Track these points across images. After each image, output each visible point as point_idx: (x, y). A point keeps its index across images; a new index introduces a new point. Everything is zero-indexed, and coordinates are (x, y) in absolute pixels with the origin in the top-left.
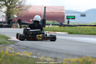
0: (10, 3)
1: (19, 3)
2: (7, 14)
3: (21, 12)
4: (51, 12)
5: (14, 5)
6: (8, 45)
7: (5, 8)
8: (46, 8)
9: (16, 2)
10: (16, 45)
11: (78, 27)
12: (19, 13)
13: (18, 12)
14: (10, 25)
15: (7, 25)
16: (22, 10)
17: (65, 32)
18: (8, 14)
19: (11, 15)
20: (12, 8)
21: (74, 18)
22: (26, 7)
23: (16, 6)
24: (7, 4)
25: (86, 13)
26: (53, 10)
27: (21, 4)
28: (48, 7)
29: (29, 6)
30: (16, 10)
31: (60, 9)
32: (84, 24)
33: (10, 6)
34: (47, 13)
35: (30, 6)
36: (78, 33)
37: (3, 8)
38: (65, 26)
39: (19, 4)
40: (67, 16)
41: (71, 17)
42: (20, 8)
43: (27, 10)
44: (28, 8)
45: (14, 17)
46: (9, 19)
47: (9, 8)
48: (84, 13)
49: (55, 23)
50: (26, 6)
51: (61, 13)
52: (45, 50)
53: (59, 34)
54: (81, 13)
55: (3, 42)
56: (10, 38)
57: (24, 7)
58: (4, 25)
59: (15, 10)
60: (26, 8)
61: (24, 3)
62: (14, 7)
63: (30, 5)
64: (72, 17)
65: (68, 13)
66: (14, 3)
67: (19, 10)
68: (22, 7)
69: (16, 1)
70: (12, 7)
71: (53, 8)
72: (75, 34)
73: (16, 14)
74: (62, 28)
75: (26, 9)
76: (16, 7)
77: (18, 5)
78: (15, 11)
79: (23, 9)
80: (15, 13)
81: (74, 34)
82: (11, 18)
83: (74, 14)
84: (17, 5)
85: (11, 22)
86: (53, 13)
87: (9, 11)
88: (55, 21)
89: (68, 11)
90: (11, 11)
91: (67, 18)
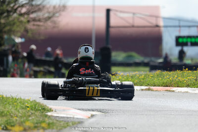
3: (34, 25)
4: (127, 24)
5: (12, 5)
12: (31, 29)
13: (25, 28)
14: (1, 69)
16: (39, 20)
19: (6, 36)
20: (5, 14)
22: (51, 10)
23: (19, 9)
26: (133, 18)
27: (34, 3)
28: (117, 11)
29: (59, 6)
30: (21, 22)
34: (113, 27)
41: (189, 40)
44: (57, 15)
50: (50, 7)
51: (157, 29)
53: (181, 92)
57: (45, 10)
60: (50, 15)
63: (62, 4)
64: (193, 40)
65: (180, 26)
67: (28, 21)
68: (40, 10)
70: (8, 12)
71: (134, 14)
75: (49, 18)
76: (18, 12)
77: (26, 4)
78: (18, 24)
79: (41, 17)
80: (18, 29)
84: (23, 6)
86: (133, 26)
88: (134, 54)
89: (179, 20)
90: (4, 24)
91: (178, 44)
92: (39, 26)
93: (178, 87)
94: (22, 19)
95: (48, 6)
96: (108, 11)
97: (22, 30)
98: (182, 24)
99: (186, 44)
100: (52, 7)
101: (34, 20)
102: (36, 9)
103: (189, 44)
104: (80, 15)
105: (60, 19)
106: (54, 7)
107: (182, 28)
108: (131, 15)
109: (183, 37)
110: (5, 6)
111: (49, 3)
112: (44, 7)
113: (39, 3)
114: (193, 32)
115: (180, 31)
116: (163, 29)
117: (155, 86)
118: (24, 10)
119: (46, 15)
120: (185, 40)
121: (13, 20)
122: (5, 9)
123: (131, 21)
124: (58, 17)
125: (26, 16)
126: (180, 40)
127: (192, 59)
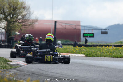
0: (10, 17)
1: (22, 16)
2: (6, 30)
3: (24, 27)
4: (63, 28)
5: (15, 19)
6: (8, 70)
7: (4, 22)
8: (57, 24)
9: (19, 16)
10: (18, 70)
11: (98, 47)
12: (23, 29)
13: (21, 28)
14: (10, 45)
15: (7, 45)
16: (26, 25)
17: (81, 54)
18: (9, 31)
19: (12, 32)
20: (12, 23)
21: (92, 36)
23: (18, 21)
24: (7, 17)
25: (108, 30)
26: (66, 25)
27: (24, 18)
28: (59, 22)
30: (19, 26)
31: (75, 24)
32: (106, 44)
33: (11, 20)
34: (57, 29)
35: (36, 21)
36: (97, 56)
37: (2, 23)
38: (82, 47)
39: (22, 18)
40: (84, 34)
41: (88, 35)
42: (23, 23)
43: (32, 25)
44: (34, 23)
45: (16, 34)
46: (10, 37)
47: (9, 23)
48: (106, 30)
49: (69, 43)
51: (75, 30)
52: (56, 77)
53: (73, 56)
54: (102, 30)
55: (2, 66)
56: (11, 62)
57: (29, 21)
58: (3, 44)
59: (17, 25)
60: (31, 23)
61: (28, 16)
62: (16, 21)
63: (36, 19)
64: (90, 35)
65: (85, 29)
66: (15, 16)
67: (22, 26)
68: (26, 21)
69: (18, 14)
70: (14, 22)
71: (66, 24)
72: (94, 56)
73: (18, 31)
74: (77, 49)
76: (18, 22)
78: (17, 27)
79: (27, 24)
81: (92, 56)
82: (13, 36)
83: (93, 30)
84: (20, 19)
85: (12, 41)
86: (66, 29)
87: (10, 26)
88: (68, 40)
89: (85, 27)
90: (12, 27)
91: (84, 36)
92: (26, 28)
93: (72, 53)
94: (19, 24)
95: (30, 20)
96: (56, 22)
97: (19, 29)
98: (86, 28)
99: (87, 37)
100: (32, 20)
101: (24, 25)
102: (25, 21)
103: (88, 37)
104: (47, 24)
105: (35, 25)
106: (33, 20)
107: (86, 30)
108: (65, 24)
109: (86, 34)
110: (12, 19)
111: (31, 18)
112: (29, 20)
113: (26, 18)
114: (90, 32)
115: (85, 31)
116: (81, 30)
117: (62, 53)
118: (20, 21)
119: (29, 23)
120: (87, 35)
121: (16, 25)
122: (13, 21)
123: (65, 27)
124: (34, 24)
125: (21, 24)
126: (85, 35)
127: (91, 43)
